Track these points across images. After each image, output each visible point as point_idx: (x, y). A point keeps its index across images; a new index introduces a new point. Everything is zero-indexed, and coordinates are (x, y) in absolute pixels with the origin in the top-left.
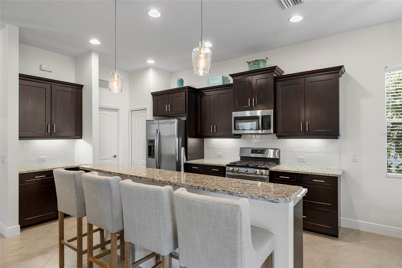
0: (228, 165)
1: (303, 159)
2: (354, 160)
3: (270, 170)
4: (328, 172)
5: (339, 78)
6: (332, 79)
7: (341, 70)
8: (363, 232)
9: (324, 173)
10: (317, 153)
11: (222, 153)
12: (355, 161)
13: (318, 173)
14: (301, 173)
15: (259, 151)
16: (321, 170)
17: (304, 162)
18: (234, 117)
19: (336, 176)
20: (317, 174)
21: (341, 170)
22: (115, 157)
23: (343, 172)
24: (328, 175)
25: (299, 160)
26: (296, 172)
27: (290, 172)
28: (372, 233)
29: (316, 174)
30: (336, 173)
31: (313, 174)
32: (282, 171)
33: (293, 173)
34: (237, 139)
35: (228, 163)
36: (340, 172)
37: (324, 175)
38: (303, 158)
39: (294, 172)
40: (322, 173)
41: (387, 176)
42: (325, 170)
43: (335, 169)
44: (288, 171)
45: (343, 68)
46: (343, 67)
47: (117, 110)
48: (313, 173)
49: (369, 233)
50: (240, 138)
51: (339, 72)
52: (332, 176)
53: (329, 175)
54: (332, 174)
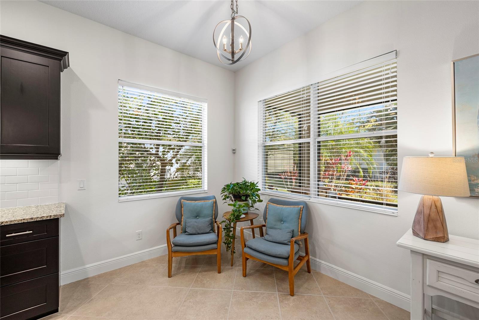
2: (81, 189)
4: (39, 213)
6: (48, 66)
7: (64, 58)
8: (94, 278)
9: (31, 217)
10: (17, 183)
12: (83, 189)
13: (19, 221)
16: (25, 211)
19: (56, 217)
20: (16, 222)
21: (62, 206)
23: (67, 207)
24: (39, 220)
28: (104, 273)
29: (13, 223)
30: (54, 212)
31: (6, 224)
36: (62, 208)
37: (33, 221)
40: (27, 218)
41: (119, 201)
42: (34, 209)
43: (51, 205)
45: (66, 56)
46: (67, 54)
48: (6, 222)
49: (99, 276)
51: (62, 60)
52: (49, 218)
53: (41, 219)
54: (49, 216)
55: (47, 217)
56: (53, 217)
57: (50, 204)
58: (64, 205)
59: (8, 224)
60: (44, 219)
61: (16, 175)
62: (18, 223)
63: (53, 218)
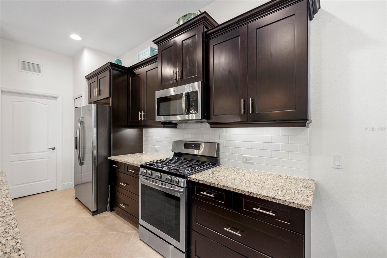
0: (142, 166)
1: (250, 159)
2: (336, 167)
3: (188, 179)
5: (309, 22)
6: (295, 14)
10: (272, 150)
11: (158, 147)
12: (339, 167)
13: (263, 196)
14: (233, 191)
15: (193, 146)
17: (252, 163)
18: (158, 99)
19: (301, 208)
22: (54, 149)
24: (282, 203)
25: (245, 160)
26: (224, 188)
27: (216, 186)
29: (258, 197)
31: (253, 196)
32: (204, 183)
33: (220, 189)
34: (173, 129)
35: (144, 163)
36: (311, 192)
37: (275, 201)
38: (250, 157)
39: (222, 188)
44: (213, 184)
47: (56, 98)
48: (254, 194)
50: (176, 128)
52: (291, 205)
53: (284, 204)
54: (292, 202)
55: (290, 203)
56: (297, 205)
57: (300, 178)
58: (313, 186)
59: (255, 196)
60: (287, 204)
61: (271, 142)
62: (262, 198)
63: (296, 207)
